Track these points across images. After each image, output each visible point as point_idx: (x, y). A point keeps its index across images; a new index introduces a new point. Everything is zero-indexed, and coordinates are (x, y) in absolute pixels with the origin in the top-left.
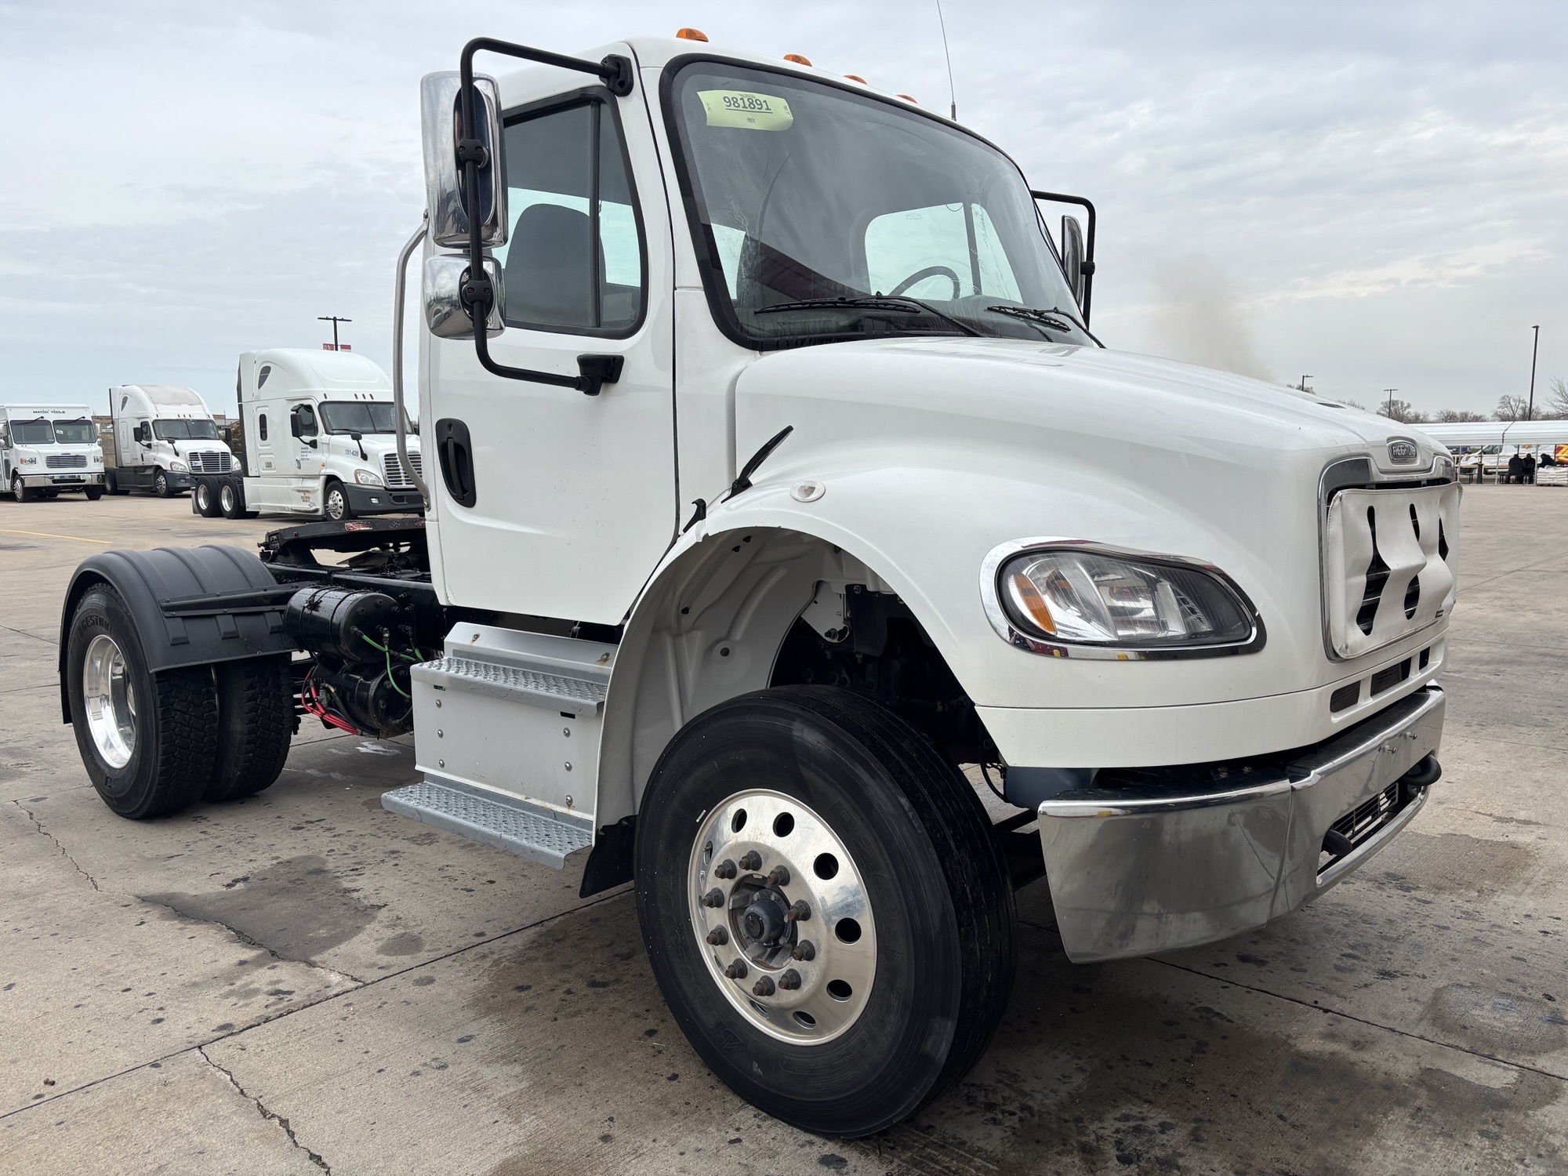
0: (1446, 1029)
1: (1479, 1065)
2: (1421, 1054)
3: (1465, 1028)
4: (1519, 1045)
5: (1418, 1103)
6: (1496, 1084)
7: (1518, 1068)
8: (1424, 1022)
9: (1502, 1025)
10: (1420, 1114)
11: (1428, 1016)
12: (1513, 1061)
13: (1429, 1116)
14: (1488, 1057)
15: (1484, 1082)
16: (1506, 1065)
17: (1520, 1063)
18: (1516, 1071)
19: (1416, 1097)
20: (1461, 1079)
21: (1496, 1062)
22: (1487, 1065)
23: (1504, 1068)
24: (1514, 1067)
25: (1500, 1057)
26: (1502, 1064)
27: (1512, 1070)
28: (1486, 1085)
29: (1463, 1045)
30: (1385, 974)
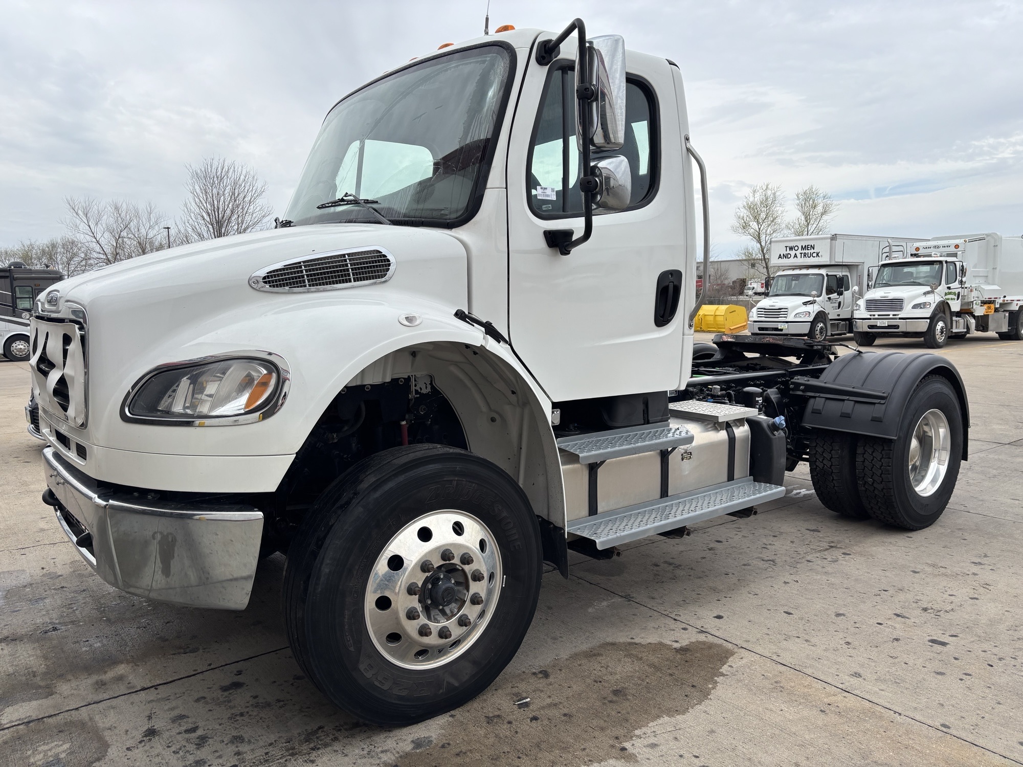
0: (71, 724)
1: (28, 714)
2: (66, 700)
3: (60, 732)
4: (17, 743)
5: (38, 678)
6: (9, 710)
7: (5, 726)
8: (87, 719)
9: (40, 749)
10: (32, 675)
11: (90, 724)
12: (12, 729)
13: (27, 676)
14: (29, 722)
15: (16, 707)
16: (14, 724)
17: (6, 731)
18: (5, 724)
19: (42, 679)
20: (30, 701)
21: (21, 722)
22: (24, 717)
23: (13, 722)
24: (7, 726)
25: (21, 727)
26: (16, 723)
27: (7, 723)
28: (14, 706)
29: (50, 720)
30: (151, 733)
